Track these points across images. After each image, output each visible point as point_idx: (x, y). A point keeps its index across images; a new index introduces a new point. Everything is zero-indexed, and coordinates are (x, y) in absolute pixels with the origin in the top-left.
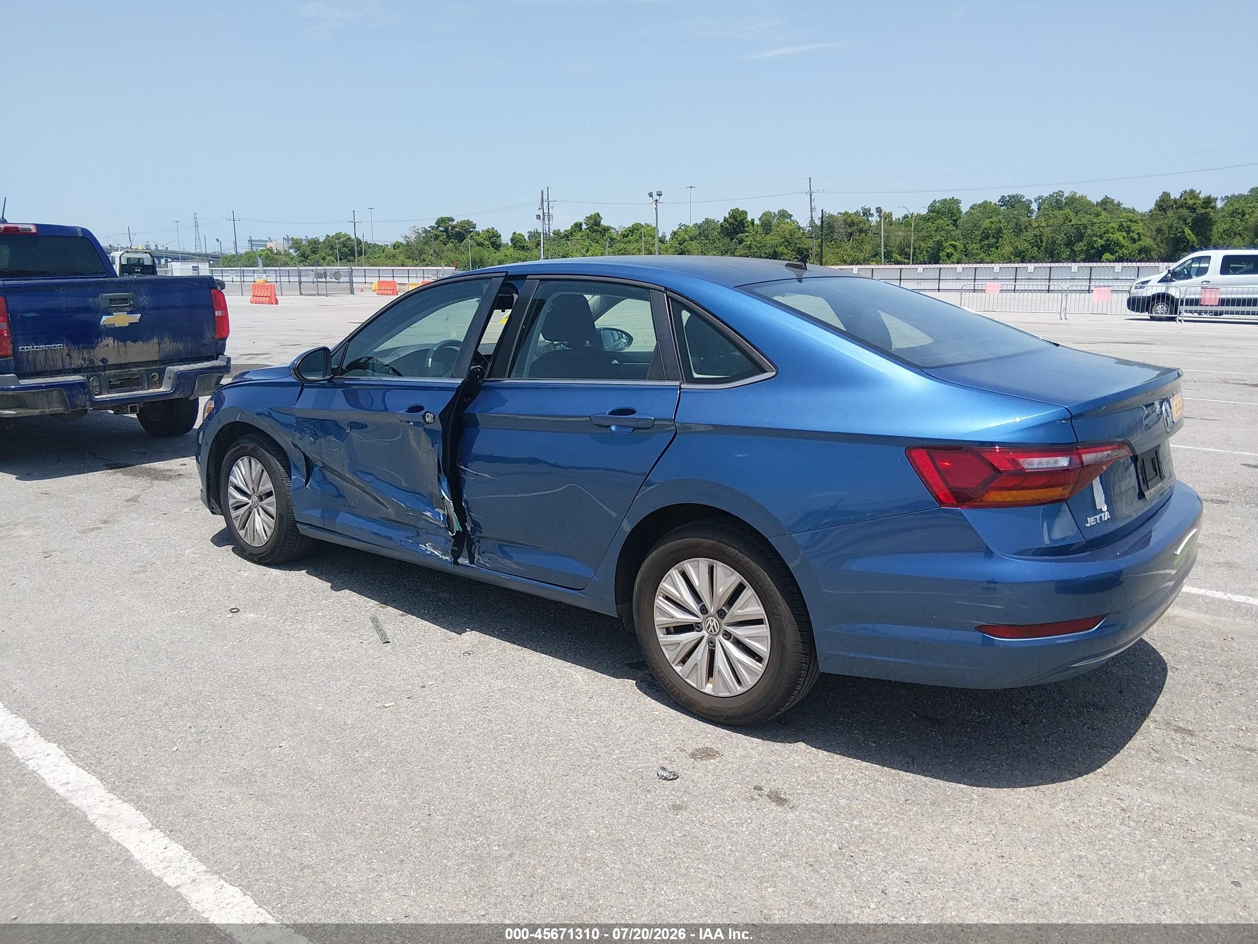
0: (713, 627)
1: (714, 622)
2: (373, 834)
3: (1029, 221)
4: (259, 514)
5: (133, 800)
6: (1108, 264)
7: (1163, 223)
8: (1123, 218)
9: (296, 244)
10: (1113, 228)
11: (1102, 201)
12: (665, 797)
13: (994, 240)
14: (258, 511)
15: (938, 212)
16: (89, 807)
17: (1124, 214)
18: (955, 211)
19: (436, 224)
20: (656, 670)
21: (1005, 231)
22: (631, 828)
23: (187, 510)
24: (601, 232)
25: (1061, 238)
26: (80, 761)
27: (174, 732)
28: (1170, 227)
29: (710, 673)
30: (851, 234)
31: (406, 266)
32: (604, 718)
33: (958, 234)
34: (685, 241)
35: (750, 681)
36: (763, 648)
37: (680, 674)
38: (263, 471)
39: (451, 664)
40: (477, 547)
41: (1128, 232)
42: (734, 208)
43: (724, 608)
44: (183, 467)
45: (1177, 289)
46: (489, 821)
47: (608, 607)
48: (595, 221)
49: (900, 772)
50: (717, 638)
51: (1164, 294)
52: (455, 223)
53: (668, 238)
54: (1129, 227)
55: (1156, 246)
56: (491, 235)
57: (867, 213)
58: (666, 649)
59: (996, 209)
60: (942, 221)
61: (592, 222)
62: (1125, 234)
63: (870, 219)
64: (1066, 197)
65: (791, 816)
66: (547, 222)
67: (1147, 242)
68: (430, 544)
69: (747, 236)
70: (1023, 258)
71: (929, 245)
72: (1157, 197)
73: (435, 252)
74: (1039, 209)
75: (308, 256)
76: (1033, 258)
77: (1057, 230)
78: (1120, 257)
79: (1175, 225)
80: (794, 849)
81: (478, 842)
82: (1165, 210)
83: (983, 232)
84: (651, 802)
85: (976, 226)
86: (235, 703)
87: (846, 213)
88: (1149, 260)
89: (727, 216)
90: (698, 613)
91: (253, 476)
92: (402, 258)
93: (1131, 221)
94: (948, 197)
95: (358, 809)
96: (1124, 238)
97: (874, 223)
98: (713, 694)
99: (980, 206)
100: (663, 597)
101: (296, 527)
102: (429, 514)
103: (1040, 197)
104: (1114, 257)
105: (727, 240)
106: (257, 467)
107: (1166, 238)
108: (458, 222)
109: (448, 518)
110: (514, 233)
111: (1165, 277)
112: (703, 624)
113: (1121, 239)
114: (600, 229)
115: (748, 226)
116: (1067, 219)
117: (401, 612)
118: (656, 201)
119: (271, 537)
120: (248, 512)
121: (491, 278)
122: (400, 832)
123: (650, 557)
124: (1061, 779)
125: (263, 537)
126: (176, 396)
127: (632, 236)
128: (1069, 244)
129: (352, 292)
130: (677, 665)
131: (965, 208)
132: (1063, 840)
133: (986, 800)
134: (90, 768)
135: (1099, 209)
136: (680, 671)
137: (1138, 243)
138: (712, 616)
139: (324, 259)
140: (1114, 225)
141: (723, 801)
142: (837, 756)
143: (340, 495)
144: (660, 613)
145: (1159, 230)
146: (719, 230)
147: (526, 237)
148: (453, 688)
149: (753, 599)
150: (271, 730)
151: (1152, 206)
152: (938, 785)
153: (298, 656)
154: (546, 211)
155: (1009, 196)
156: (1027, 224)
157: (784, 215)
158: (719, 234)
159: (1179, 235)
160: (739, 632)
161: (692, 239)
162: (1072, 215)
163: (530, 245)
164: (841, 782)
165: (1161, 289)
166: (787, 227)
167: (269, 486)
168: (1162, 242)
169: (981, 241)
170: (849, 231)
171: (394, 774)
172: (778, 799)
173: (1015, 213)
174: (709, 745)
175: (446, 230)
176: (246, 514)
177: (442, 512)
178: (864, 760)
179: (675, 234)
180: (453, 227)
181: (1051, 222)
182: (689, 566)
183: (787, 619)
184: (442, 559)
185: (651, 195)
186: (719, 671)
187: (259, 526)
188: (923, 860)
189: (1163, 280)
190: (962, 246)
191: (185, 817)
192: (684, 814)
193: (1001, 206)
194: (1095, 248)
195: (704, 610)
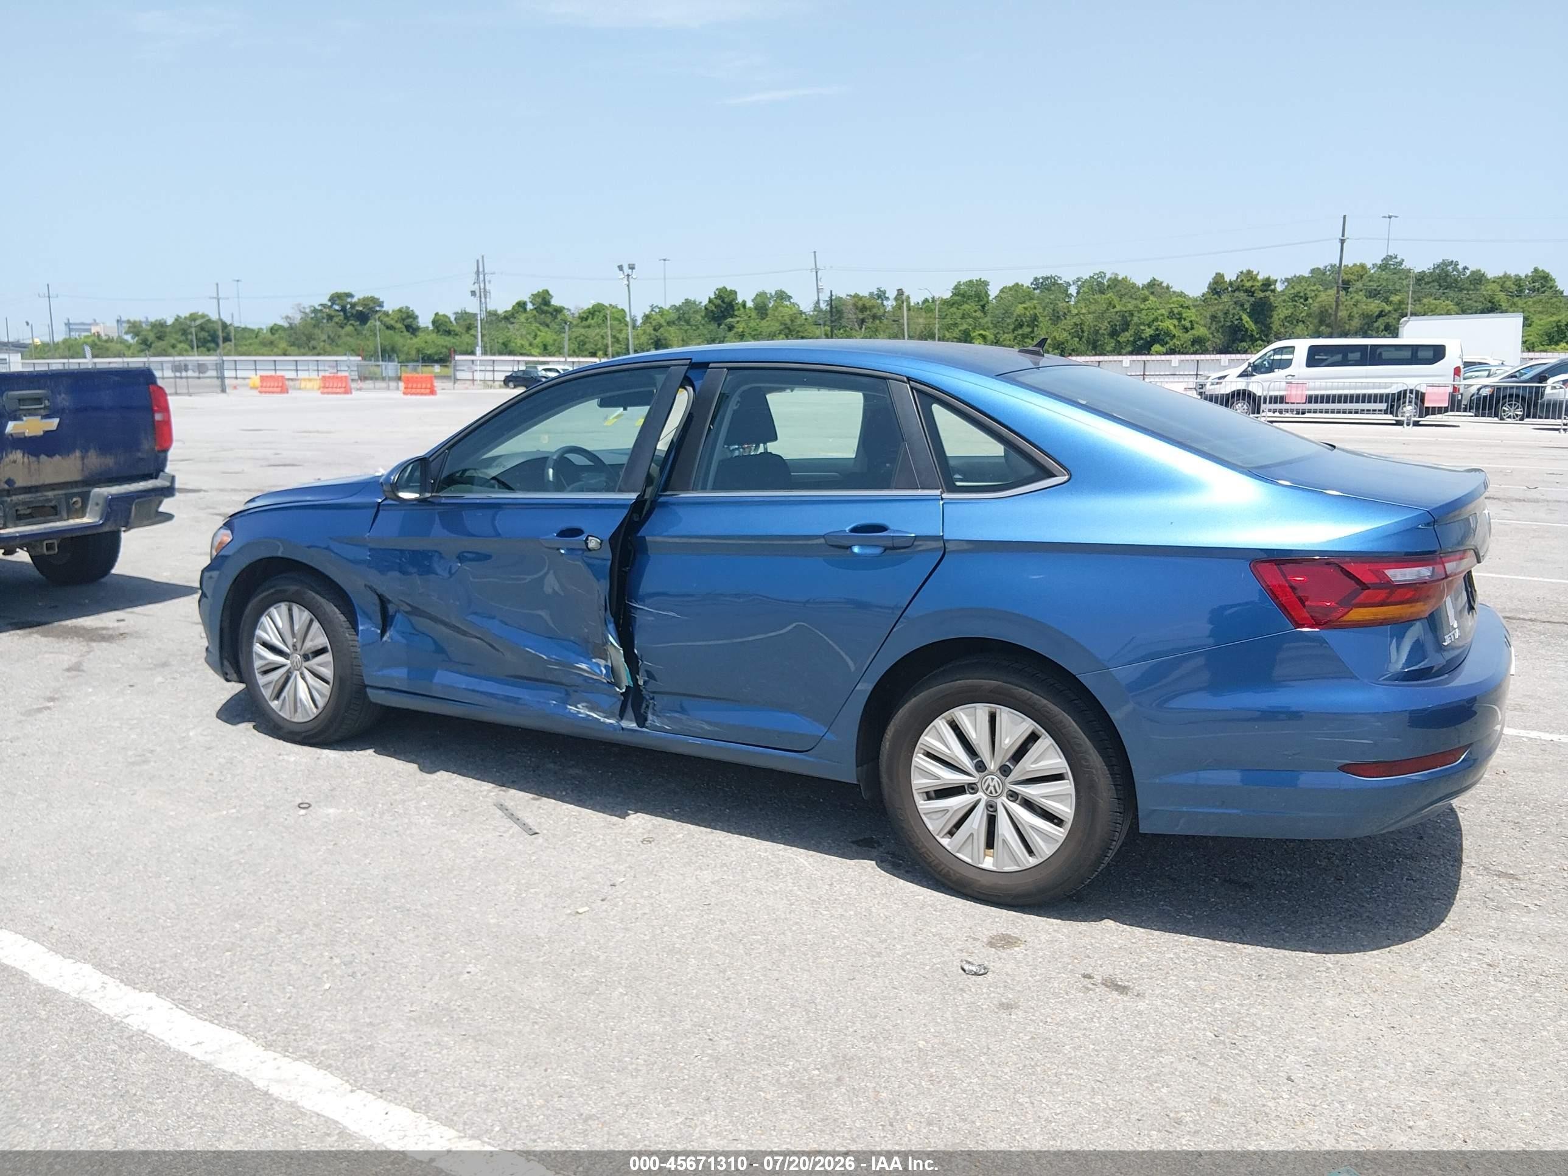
0: (994, 787)
1: (995, 782)
2: (652, 1069)
3: (1068, 307)
4: (304, 678)
5: (305, 1057)
6: (1158, 357)
7: (1217, 309)
8: (1173, 303)
9: (134, 328)
10: (1162, 315)
11: (1149, 283)
12: (985, 996)
13: (1029, 330)
14: (302, 674)
15: (963, 296)
16: (248, 1070)
17: (1175, 299)
18: (983, 294)
19: (330, 300)
20: (916, 845)
21: (1041, 319)
22: (964, 1034)
23: (160, 679)
24: (552, 314)
25: (1104, 327)
26: (201, 1013)
27: (311, 966)
28: (1226, 313)
29: (990, 844)
30: (863, 321)
31: (290, 355)
32: (861, 908)
33: (987, 322)
34: (661, 326)
35: (1046, 849)
36: (1066, 809)
37: (949, 848)
38: (311, 621)
39: (633, 855)
40: (651, 706)
41: (1179, 320)
42: (720, 286)
43: (1008, 763)
44: (121, 624)
45: (1258, 385)
46: (789, 1041)
47: (847, 771)
48: (543, 300)
49: (1235, 944)
50: (999, 801)
51: (1244, 391)
52: (355, 300)
53: (639, 321)
54: (1180, 314)
55: (1211, 336)
56: (404, 316)
57: (881, 295)
58: (928, 818)
59: (1029, 293)
60: (969, 307)
61: (539, 300)
62: (1176, 322)
63: (885, 303)
64: (1110, 279)
65: (1142, 1005)
66: (483, 300)
67: (1201, 331)
68: (584, 704)
69: (738, 322)
70: (1062, 351)
71: (955, 335)
72: (1209, 278)
73: (329, 337)
74: (1078, 293)
75: (151, 343)
76: (1073, 350)
77: (1101, 317)
78: (1171, 349)
79: (1232, 312)
80: (1167, 1041)
81: (790, 1067)
82: (1218, 293)
83: (1017, 320)
84: (972, 1003)
85: (1007, 313)
86: (374, 922)
87: (856, 296)
88: (1205, 352)
89: (713, 296)
90: (973, 771)
91: (296, 628)
92: (283, 345)
93: (1182, 306)
94: (975, 277)
95: (615, 1040)
96: (1175, 326)
97: (889, 308)
98: (994, 869)
99: (1011, 289)
100: (924, 754)
101: (366, 693)
102: (584, 666)
103: (1079, 279)
104: (1164, 350)
105: (713, 326)
106: (302, 616)
107: (1222, 326)
108: (359, 299)
109: (612, 671)
110: (437, 314)
111: (1245, 371)
112: (979, 785)
113: (1172, 327)
114: (550, 310)
115: (739, 309)
116: (1112, 305)
117: (531, 796)
118: (628, 275)
119: (324, 708)
120: (285, 676)
121: (668, 367)
122: (686, 1064)
123: (907, 706)
124: (1407, 938)
125: (311, 709)
126: (106, 529)
127: (593, 319)
128: (1114, 334)
129: (224, 390)
130: (943, 837)
131: (993, 292)
132: (1446, 1003)
133: (1343, 967)
134: (221, 1021)
135: (1146, 292)
136: (949, 845)
137: (1191, 332)
138: (992, 773)
139: (174, 346)
140: (1163, 311)
141: (1056, 995)
142: (1157, 933)
143: (439, 649)
144: (920, 774)
145: (1214, 318)
146: (703, 314)
147: (452, 319)
148: (653, 884)
149: (1052, 750)
150: (444, 953)
151: (1205, 289)
152: (1285, 956)
153: (426, 857)
154: (482, 286)
155: (1042, 278)
156: (1066, 311)
157: (782, 296)
158: (703, 318)
159: (1236, 322)
160: (1032, 792)
161: (670, 323)
162: (1116, 301)
163: (457, 329)
164: (1177, 961)
165: (1241, 385)
166: (786, 311)
167: (322, 640)
168: (1218, 331)
169: (1014, 330)
170: (861, 316)
171: (637, 994)
172: (1113, 985)
173: (1052, 297)
174: (1003, 931)
175: (343, 309)
176: (283, 680)
177: (602, 662)
178: (1188, 934)
179: (647, 317)
180: (353, 306)
181: (1093, 308)
182: (962, 715)
183: (1100, 772)
184: (604, 723)
185: (621, 268)
186: (1004, 840)
187: (303, 694)
188: (1312, 1041)
189: (1244, 374)
190: (993, 337)
191: (390, 1072)
192: (1018, 1015)
193: (1034, 289)
194: (1142, 339)
195: (981, 767)
